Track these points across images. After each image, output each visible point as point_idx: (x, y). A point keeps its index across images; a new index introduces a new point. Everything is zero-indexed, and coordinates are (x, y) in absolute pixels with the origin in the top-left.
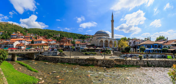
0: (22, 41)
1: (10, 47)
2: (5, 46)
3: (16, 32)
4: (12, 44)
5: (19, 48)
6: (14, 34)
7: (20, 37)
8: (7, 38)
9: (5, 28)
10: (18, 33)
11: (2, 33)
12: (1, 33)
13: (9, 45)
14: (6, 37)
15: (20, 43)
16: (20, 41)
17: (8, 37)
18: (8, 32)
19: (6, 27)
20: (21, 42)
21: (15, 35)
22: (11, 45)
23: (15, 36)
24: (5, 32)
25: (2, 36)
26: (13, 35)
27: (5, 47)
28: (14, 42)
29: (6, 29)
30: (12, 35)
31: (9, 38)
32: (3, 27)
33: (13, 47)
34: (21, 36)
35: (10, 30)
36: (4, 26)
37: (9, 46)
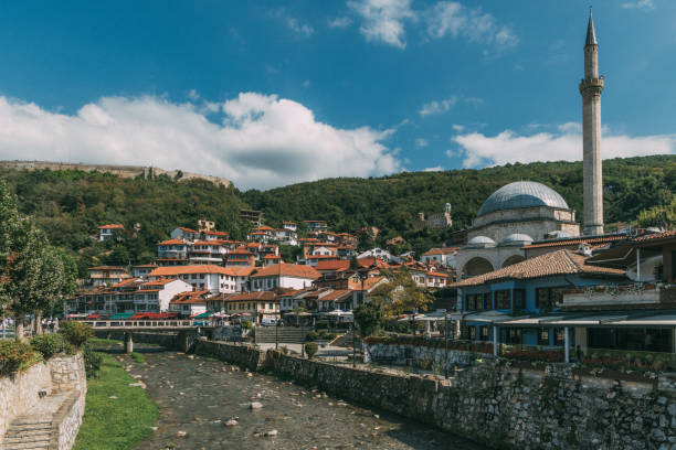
0: (202, 276)
1: (142, 307)
2: (118, 304)
3: (192, 226)
4: (155, 296)
5: (183, 312)
6: (178, 235)
7: (207, 254)
8: (137, 262)
9: (128, 205)
10: (198, 234)
11: (113, 230)
12: (105, 231)
13: (142, 297)
14: (134, 254)
15: (190, 288)
16: (194, 276)
17: (146, 254)
18: (144, 229)
19: (137, 200)
20: (198, 281)
22: (146, 301)
23: (181, 247)
24: (130, 224)
25: (108, 247)
26: (171, 247)
27: (122, 308)
28: (161, 287)
29: (135, 212)
30: (165, 246)
31: (147, 261)
32: (120, 199)
33: (157, 307)
34: (210, 250)
35: (158, 216)
36: (127, 192)
37: (140, 302)
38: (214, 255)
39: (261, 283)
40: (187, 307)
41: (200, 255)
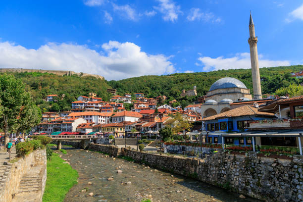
0: (91, 116)
1: (64, 130)
2: (54, 128)
3: (87, 95)
4: (70, 125)
5: (82, 132)
6: (81, 99)
7: (93, 107)
8: (63, 110)
9: (60, 86)
10: (89, 98)
11: (53, 97)
12: (49, 97)
13: (65, 125)
14: (62, 107)
15: (86, 122)
16: (87, 116)
17: (66, 107)
18: (66, 96)
19: (64, 85)
20: (89, 118)
21: (81, 102)
22: (66, 127)
23: (82, 104)
24: (61, 95)
25: (50, 104)
26: (77, 104)
27: (56, 130)
28: (73, 121)
29: (62, 89)
30: (75, 103)
31: (67, 110)
32: (56, 84)
33: (71, 130)
34: (94, 105)
35: (72, 91)
36: (59, 81)
37: (64, 127)
38: (96, 108)
39: (116, 119)
40: (84, 130)
41: (90, 107)
